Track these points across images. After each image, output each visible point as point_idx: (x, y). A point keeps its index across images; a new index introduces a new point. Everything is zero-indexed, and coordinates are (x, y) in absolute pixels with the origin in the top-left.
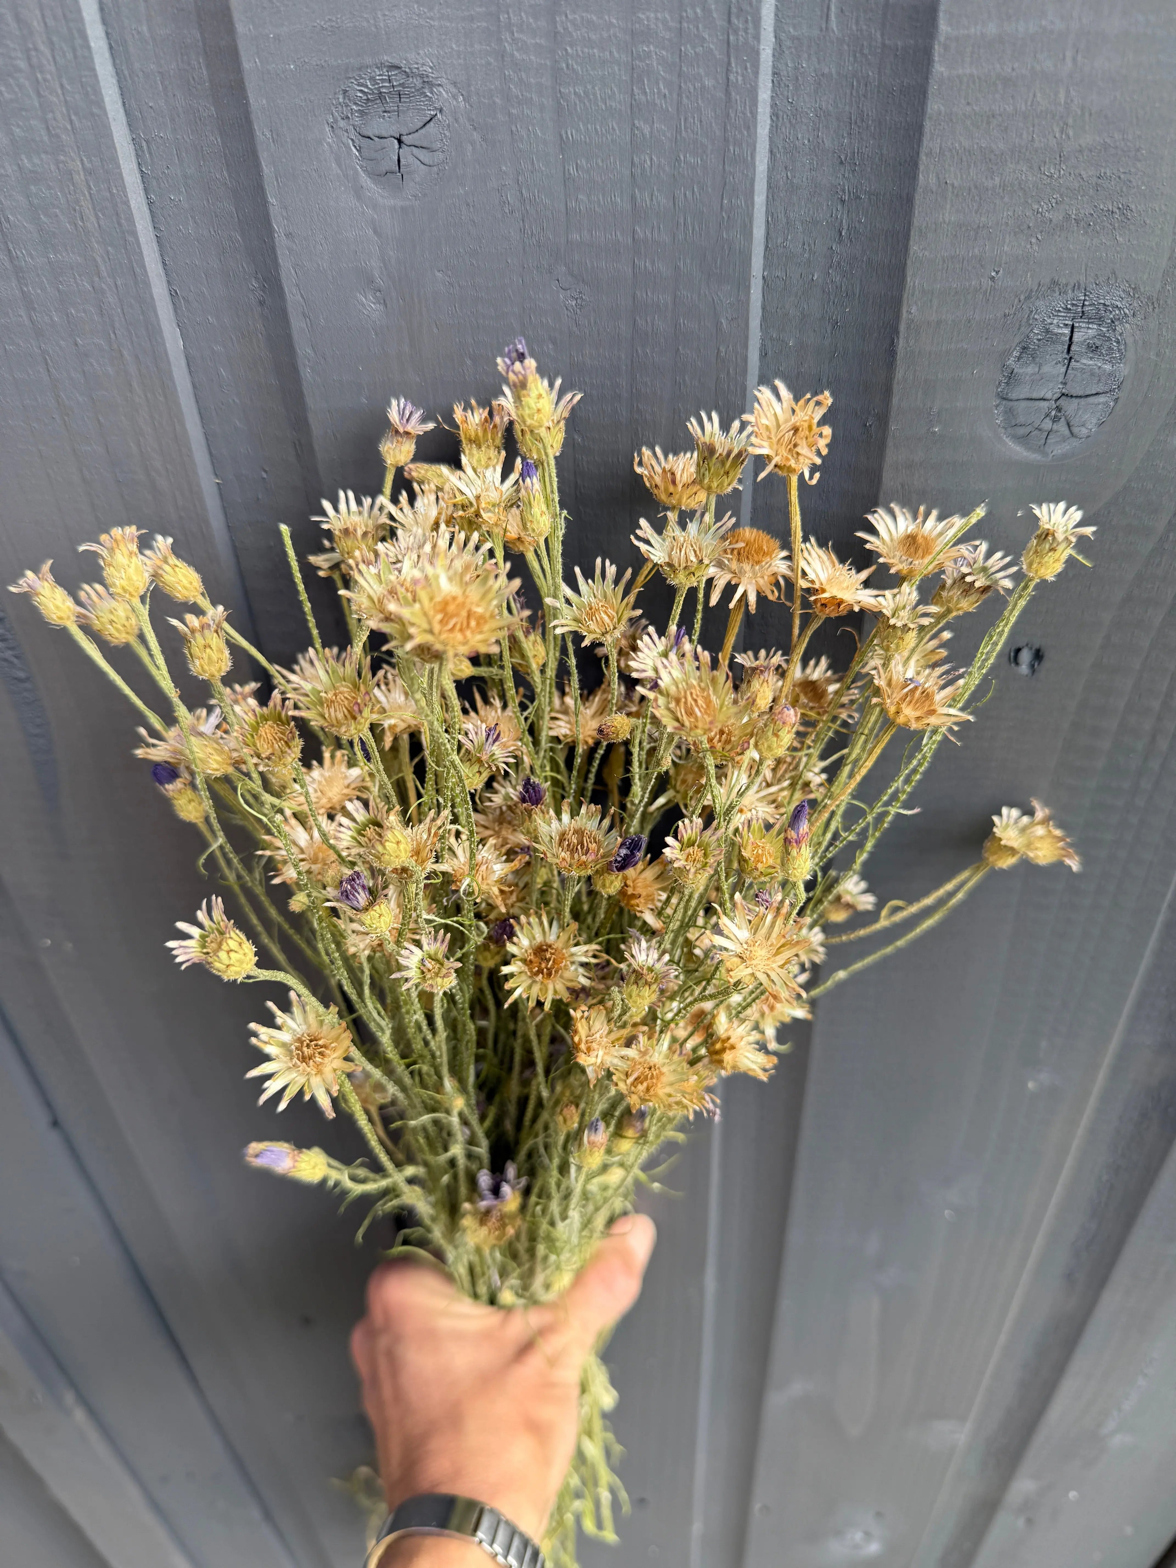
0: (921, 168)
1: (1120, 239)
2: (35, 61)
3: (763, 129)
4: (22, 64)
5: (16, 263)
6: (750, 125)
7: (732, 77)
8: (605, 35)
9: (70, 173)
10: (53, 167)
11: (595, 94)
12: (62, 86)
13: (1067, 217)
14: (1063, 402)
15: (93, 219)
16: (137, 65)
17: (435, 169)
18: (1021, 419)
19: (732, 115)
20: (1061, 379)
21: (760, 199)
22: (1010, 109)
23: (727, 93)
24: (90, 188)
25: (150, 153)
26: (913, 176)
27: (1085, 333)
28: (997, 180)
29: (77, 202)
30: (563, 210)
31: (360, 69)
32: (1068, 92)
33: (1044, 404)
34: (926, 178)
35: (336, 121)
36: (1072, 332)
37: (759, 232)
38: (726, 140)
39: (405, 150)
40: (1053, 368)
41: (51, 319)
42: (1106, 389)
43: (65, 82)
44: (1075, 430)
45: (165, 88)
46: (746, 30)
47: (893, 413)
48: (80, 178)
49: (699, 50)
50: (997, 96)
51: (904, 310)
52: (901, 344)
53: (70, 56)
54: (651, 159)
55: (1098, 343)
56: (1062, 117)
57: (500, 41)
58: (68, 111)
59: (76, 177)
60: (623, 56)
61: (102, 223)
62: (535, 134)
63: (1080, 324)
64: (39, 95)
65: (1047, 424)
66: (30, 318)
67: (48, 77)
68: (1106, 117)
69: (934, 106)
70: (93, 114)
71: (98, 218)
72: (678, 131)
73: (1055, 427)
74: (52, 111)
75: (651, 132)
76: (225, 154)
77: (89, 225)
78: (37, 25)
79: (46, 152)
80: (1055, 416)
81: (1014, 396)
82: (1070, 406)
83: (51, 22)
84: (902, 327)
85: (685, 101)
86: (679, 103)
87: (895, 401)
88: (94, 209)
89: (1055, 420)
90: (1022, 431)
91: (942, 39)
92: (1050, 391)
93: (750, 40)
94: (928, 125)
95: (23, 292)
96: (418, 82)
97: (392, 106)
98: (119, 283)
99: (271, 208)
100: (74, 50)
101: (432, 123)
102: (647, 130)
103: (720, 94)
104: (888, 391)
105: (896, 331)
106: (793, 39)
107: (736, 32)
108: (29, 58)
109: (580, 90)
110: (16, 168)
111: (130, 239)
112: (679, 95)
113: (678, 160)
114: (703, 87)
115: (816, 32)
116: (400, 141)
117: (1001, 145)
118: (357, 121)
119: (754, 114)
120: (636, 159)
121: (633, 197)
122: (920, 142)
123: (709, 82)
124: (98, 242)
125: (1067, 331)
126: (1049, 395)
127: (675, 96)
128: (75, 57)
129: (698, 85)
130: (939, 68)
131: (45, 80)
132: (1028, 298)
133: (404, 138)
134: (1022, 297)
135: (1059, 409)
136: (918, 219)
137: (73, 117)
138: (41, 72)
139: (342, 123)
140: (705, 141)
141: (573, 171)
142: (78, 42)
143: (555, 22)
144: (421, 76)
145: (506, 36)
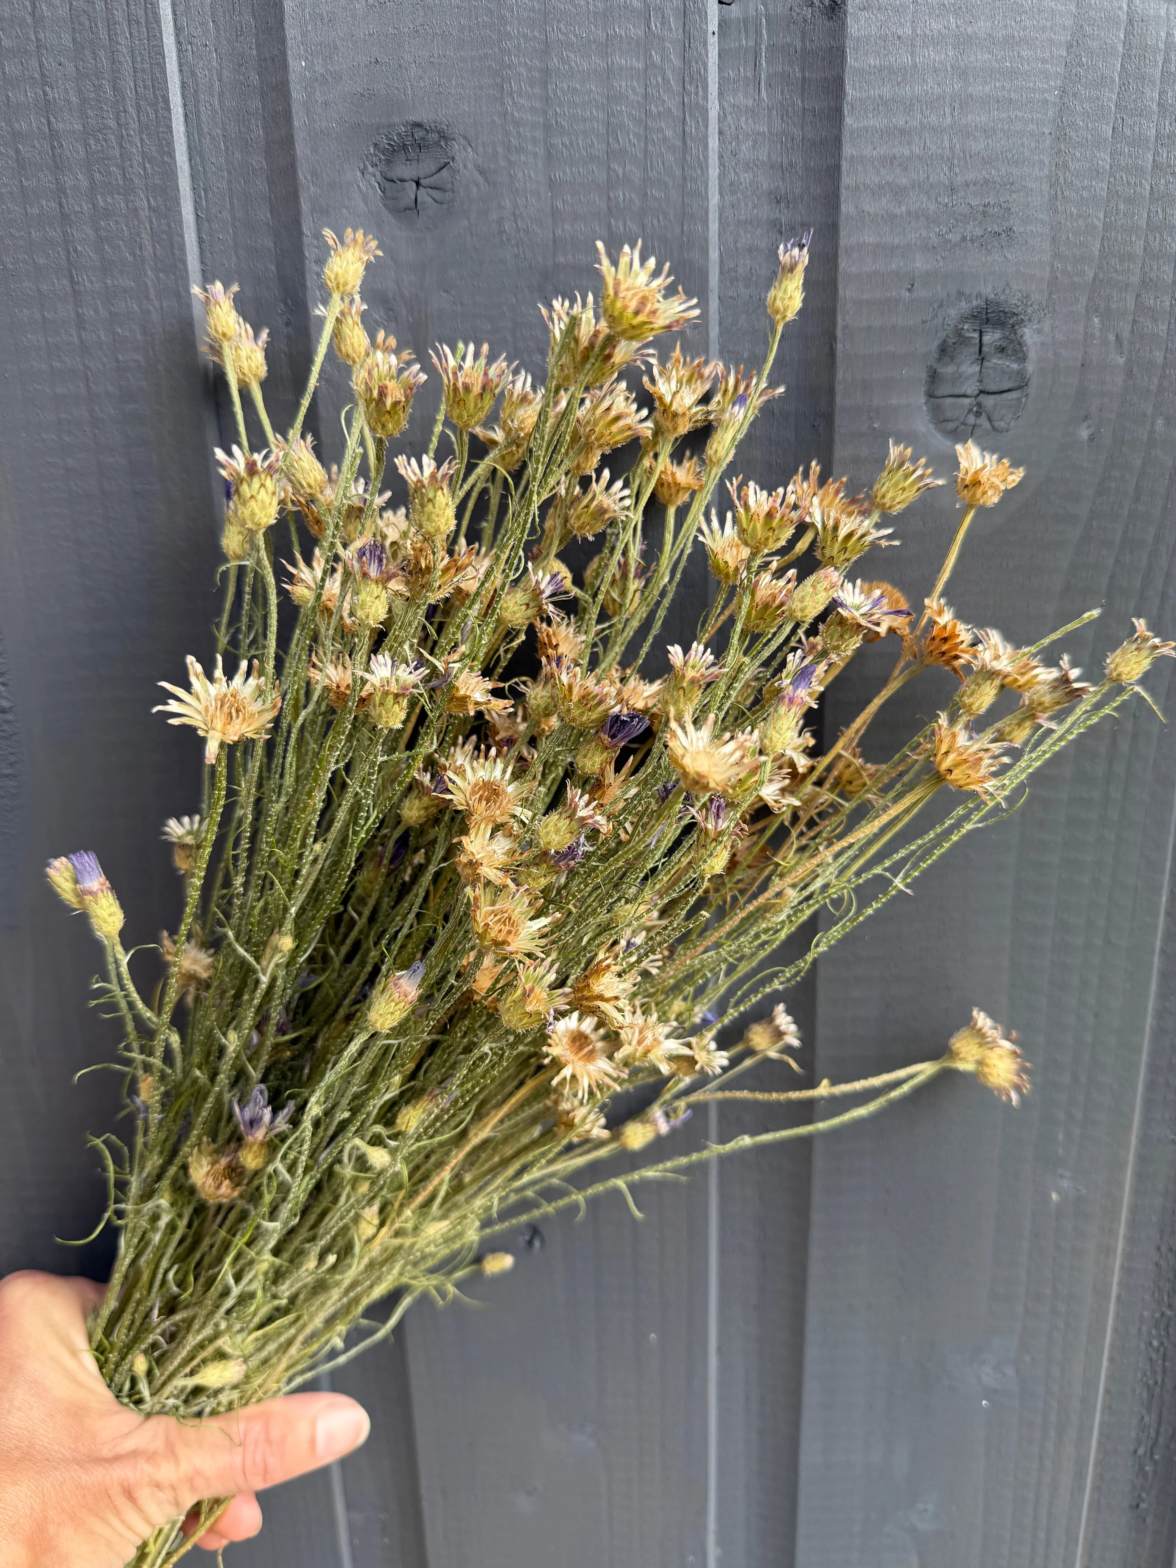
0: (842, 199)
1: (1009, 256)
2: (123, 120)
3: (714, 172)
4: (112, 123)
5: (76, 287)
6: (703, 166)
7: (687, 129)
8: (586, 98)
9: (136, 209)
10: (123, 205)
11: (578, 145)
12: (142, 140)
13: (964, 239)
14: (983, 398)
15: (150, 248)
16: (206, 130)
17: (445, 206)
18: (948, 415)
19: (689, 159)
20: (977, 377)
21: (714, 227)
22: (907, 153)
23: (684, 142)
24: (151, 222)
25: (206, 201)
26: (837, 207)
27: (991, 337)
28: (904, 208)
29: (139, 234)
30: (551, 236)
31: (390, 126)
32: (951, 140)
33: (967, 401)
34: (847, 207)
35: (365, 167)
36: (981, 336)
37: (714, 255)
38: (684, 178)
39: (422, 192)
40: (970, 368)
41: (99, 337)
42: (1017, 384)
43: (144, 137)
44: (996, 424)
45: (227, 148)
46: (697, 94)
47: (837, 412)
48: (144, 213)
49: (661, 109)
50: (896, 143)
51: (839, 318)
52: (839, 346)
53: (152, 116)
54: (624, 195)
55: (1004, 345)
56: (948, 159)
57: (503, 104)
58: (143, 159)
59: (141, 212)
60: (601, 116)
61: (158, 253)
62: (530, 177)
63: (988, 329)
64: (121, 147)
65: (971, 419)
66: (80, 337)
67: (132, 133)
68: (983, 159)
69: (848, 150)
70: (164, 162)
71: (154, 247)
72: (645, 170)
73: (979, 422)
74: (130, 160)
75: (624, 173)
76: (270, 198)
77: (145, 254)
78: (129, 93)
79: (119, 194)
80: (977, 412)
81: (939, 393)
82: (989, 401)
83: (141, 90)
84: (839, 333)
85: (650, 148)
86: (646, 150)
87: (838, 400)
88: (153, 240)
89: (978, 414)
90: (951, 426)
91: (849, 98)
92: (971, 388)
93: (700, 101)
94: (844, 165)
95: (78, 314)
96: (435, 136)
97: (413, 155)
98: (165, 305)
99: (305, 239)
100: (156, 111)
101: (445, 170)
102: (620, 172)
103: (678, 143)
104: (831, 392)
105: (833, 338)
106: (734, 106)
107: (689, 94)
108: (118, 118)
109: (566, 141)
110: (90, 206)
111: (180, 266)
112: (646, 143)
113: (646, 195)
114: (665, 138)
115: (750, 103)
116: (418, 184)
117: (904, 181)
118: (384, 168)
119: (706, 158)
120: (612, 195)
121: (609, 226)
122: (839, 178)
123: (669, 133)
124: (151, 269)
125: (976, 335)
126: (969, 392)
127: (642, 145)
128: (157, 117)
129: (660, 136)
130: (849, 121)
131: (129, 135)
132: (941, 306)
133: (422, 181)
134: (936, 306)
135: (979, 405)
136: (843, 242)
137: (147, 165)
138: (126, 129)
139: (371, 169)
140: (667, 179)
141: (560, 204)
142: (161, 104)
143: (547, 90)
144: (439, 132)
145: (508, 101)
